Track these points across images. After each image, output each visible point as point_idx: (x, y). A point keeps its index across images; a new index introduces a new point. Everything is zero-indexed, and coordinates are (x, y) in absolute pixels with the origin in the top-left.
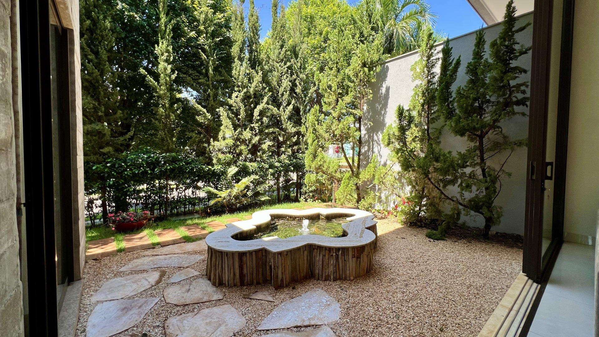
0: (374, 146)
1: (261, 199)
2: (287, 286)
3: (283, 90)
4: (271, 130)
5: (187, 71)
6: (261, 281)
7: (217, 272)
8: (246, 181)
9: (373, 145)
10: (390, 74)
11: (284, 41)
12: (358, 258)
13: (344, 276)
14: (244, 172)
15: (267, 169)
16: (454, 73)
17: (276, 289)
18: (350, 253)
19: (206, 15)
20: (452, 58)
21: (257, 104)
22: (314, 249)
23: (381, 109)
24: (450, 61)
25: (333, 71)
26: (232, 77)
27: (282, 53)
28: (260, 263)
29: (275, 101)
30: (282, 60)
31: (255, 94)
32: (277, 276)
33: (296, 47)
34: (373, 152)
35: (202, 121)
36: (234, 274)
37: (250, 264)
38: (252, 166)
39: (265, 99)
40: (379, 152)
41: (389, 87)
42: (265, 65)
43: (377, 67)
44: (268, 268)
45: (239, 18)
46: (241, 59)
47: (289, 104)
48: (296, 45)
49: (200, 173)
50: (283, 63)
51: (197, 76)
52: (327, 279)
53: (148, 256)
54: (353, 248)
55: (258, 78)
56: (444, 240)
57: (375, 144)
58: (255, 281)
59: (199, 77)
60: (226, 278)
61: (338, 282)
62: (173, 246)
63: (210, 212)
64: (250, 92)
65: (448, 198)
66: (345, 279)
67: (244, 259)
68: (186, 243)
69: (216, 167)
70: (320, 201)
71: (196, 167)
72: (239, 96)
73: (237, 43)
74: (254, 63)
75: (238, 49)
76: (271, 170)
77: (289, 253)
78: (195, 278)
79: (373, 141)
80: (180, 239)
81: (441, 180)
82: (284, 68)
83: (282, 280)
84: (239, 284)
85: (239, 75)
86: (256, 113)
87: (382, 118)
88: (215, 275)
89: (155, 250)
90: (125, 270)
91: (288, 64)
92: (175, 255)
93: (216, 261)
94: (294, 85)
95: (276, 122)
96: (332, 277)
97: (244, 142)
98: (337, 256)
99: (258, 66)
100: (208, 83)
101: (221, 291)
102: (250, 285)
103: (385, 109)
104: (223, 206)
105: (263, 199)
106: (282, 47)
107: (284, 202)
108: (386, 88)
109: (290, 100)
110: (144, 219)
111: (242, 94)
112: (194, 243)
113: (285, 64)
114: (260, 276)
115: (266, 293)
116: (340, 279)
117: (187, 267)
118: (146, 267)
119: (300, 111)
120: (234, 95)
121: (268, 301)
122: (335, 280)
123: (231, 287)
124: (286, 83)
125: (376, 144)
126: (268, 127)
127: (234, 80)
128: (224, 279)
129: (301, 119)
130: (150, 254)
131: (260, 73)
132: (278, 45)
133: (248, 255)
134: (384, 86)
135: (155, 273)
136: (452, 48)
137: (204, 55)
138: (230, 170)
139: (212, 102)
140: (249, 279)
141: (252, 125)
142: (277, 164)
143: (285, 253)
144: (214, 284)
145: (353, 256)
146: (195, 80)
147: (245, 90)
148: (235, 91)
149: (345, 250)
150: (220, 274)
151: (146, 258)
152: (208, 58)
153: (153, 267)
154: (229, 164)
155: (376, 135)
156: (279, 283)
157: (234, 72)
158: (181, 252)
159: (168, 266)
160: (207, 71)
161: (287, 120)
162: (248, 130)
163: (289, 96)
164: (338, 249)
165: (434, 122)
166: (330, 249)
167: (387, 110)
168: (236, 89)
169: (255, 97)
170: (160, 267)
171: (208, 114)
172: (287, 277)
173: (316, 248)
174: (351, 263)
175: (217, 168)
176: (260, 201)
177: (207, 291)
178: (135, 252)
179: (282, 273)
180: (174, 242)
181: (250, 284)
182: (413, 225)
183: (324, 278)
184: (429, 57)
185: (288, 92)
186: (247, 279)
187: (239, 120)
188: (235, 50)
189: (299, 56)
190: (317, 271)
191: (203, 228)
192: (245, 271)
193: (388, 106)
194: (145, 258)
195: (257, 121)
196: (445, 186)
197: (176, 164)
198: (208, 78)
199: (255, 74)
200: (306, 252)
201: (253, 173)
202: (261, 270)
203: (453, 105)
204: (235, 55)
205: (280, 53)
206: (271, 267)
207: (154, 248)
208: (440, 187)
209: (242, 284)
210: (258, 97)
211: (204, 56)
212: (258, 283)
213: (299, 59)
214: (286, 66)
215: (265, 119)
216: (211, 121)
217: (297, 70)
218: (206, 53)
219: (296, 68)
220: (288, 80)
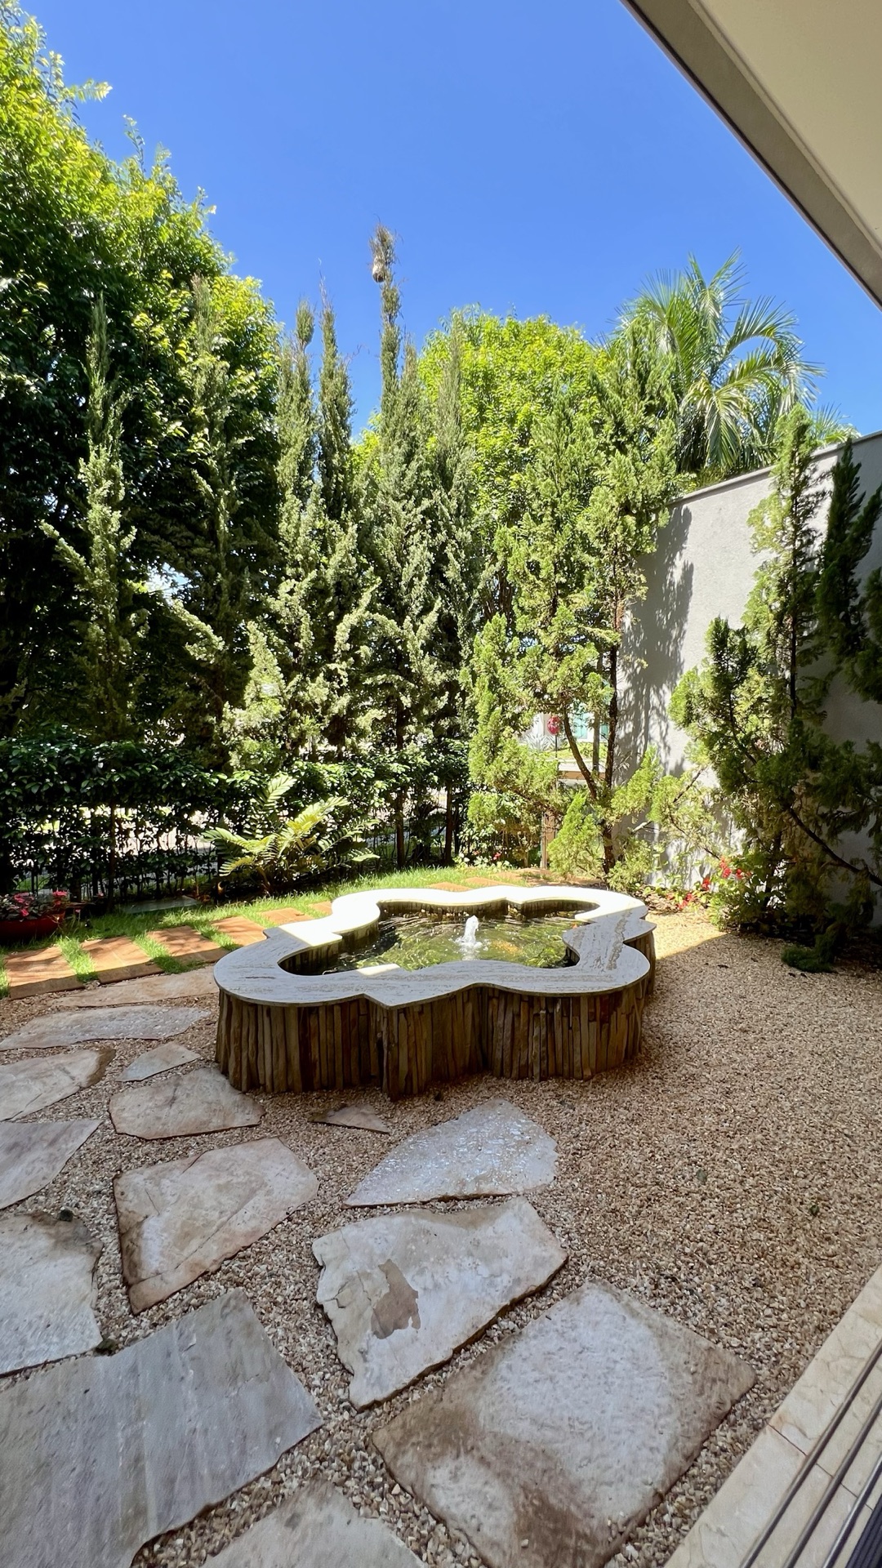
0: (651, 722)
1: (355, 859)
2: (422, 1092)
3: (411, 572)
4: (380, 678)
5: (162, 526)
6: (355, 1080)
7: (244, 1054)
8: (315, 812)
9: (647, 718)
10: (694, 532)
11: (413, 444)
12: (605, 1021)
13: (566, 1068)
14: (310, 788)
15: (370, 781)
16: (863, 534)
17: (394, 1100)
18: (584, 1009)
20: (859, 492)
21: (343, 610)
22: (490, 998)
23: (670, 625)
24: (855, 500)
25: (542, 527)
26: (277, 538)
27: (410, 474)
28: (354, 1032)
29: (392, 602)
30: (410, 493)
31: (338, 585)
32: (397, 1067)
33: (445, 459)
34: (648, 738)
35: (202, 657)
36: (288, 1061)
37: (327, 1035)
38: (329, 773)
39: (366, 599)
40: (663, 739)
41: (692, 565)
42: (365, 506)
43: (660, 514)
44: (373, 1046)
45: (296, 383)
46: (302, 493)
47: (427, 609)
48: (446, 452)
49: (198, 792)
50: (411, 502)
51: (187, 538)
52: (524, 1074)
53: (68, 1008)
54: (593, 997)
55: (346, 541)
56: (830, 972)
57: (654, 717)
58: (340, 1080)
59: (193, 540)
60: (266, 1069)
61: (553, 1084)
62: (131, 982)
63: (223, 892)
64: (324, 580)
65: (842, 863)
66: (570, 1076)
67: (313, 1022)
68: (163, 977)
69: (237, 776)
70: (507, 863)
71: (186, 776)
72: (296, 589)
73: (292, 450)
74: (337, 502)
75: (294, 465)
76: (380, 784)
77: (427, 1010)
78: (188, 1068)
79: (647, 707)
80: (148, 964)
81: (823, 816)
82: (415, 516)
83: (409, 1077)
84: (299, 1085)
85: (297, 534)
86: (342, 633)
87: (671, 648)
88: (239, 1063)
89: (85, 992)
90: (12, 1046)
91: (426, 503)
92: (136, 1008)
93: (241, 1026)
94: (441, 559)
95: (394, 658)
96: (536, 1070)
97: (309, 708)
98: (550, 1017)
99: (347, 510)
100: (215, 556)
101: (255, 1103)
102: (327, 1088)
103: (681, 626)
104: (256, 876)
105: (359, 859)
106: (409, 457)
107: (415, 867)
108: (684, 569)
109: (430, 598)
110: (56, 913)
111: (305, 584)
112: (183, 975)
113: (418, 503)
114: (354, 1066)
115: (368, 1109)
116: (558, 1075)
117: (168, 1040)
118: (63, 1039)
119: (456, 629)
120: (284, 587)
121: (373, 1131)
122: (544, 1077)
123: (280, 1093)
124: (420, 554)
125: (656, 717)
126: (372, 669)
127: (284, 548)
128: (261, 1072)
129: (461, 648)
130: (72, 1004)
131: (353, 529)
132: (399, 452)
133: (322, 1012)
134: (679, 562)
135: (87, 1053)
136: (859, 466)
137: (204, 482)
138: (274, 783)
139: (228, 606)
140: (324, 1072)
141: (332, 666)
142: (396, 768)
143: (417, 1009)
144: (236, 1085)
145: (592, 1018)
146: (184, 548)
147: (313, 574)
148: (287, 577)
149: (570, 1001)
150: (252, 1059)
151: (65, 1014)
152: (214, 492)
153: (81, 1038)
154: (271, 769)
155: (657, 692)
156: (402, 1083)
157: (283, 526)
158: (151, 999)
159: (120, 1036)
160: (214, 523)
161: (421, 652)
162: (320, 678)
163: (427, 587)
164: (552, 1000)
165: (809, 662)
166: (531, 999)
167: (686, 627)
168: (289, 571)
169: (338, 593)
170: (98, 1040)
171: (216, 639)
172: (423, 1070)
173: (497, 994)
174: (587, 1035)
175: (242, 777)
176: (351, 863)
177: (218, 1102)
178: (36, 999)
179: (409, 1060)
180: (133, 973)
181: (328, 1086)
182: (750, 932)
183: (515, 1072)
184: (798, 488)
185: (425, 578)
186: (321, 1073)
187: (296, 652)
188: (286, 468)
189: (455, 482)
190: (498, 1055)
191: (207, 937)
192: (315, 1053)
193: (689, 617)
194: (60, 1014)
195: (344, 658)
196: (833, 833)
197: (136, 768)
198: (217, 542)
199: (340, 532)
200: (470, 1007)
201: (333, 790)
202: (354, 1053)
203: (858, 618)
204: (287, 481)
205: (404, 475)
206: (380, 1043)
207: (83, 988)
208: (820, 833)
209: (308, 1086)
210: (345, 593)
211: (205, 486)
212: (348, 1084)
213: (453, 489)
214: (419, 509)
215: (365, 651)
216: (224, 656)
217: (448, 520)
218: (211, 479)
219: (447, 515)
220: (424, 544)
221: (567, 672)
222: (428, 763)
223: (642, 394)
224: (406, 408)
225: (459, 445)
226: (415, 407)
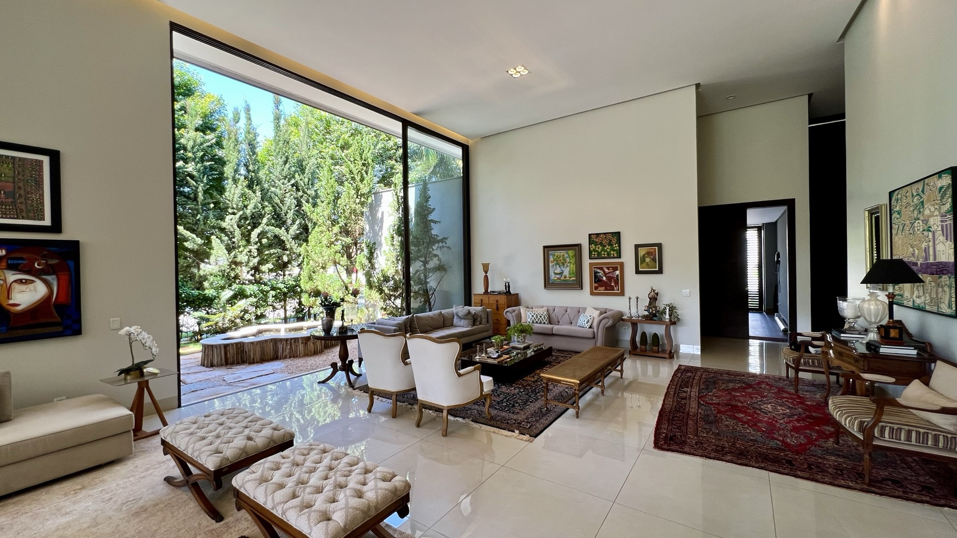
2: (257, 362)
3: (286, 208)
4: (272, 251)
6: (240, 362)
8: (243, 304)
10: (383, 202)
11: (287, 158)
12: (306, 344)
13: (296, 355)
14: (240, 295)
15: (267, 292)
17: (249, 364)
18: (300, 341)
19: (195, 141)
21: (255, 226)
22: (277, 341)
25: (324, 204)
26: (225, 198)
27: (285, 169)
28: (240, 350)
29: (279, 220)
30: (286, 177)
31: (251, 216)
32: (250, 356)
33: (302, 162)
35: (191, 246)
36: (221, 358)
37: (232, 352)
38: (250, 289)
39: (265, 220)
41: (383, 212)
42: (265, 183)
44: (244, 354)
45: (233, 139)
46: (235, 181)
47: (294, 222)
48: (303, 159)
49: (189, 298)
52: (285, 357)
54: (302, 338)
55: (256, 198)
58: (236, 362)
59: (187, 202)
60: (215, 362)
61: (292, 359)
64: (246, 214)
66: (297, 357)
67: (228, 348)
69: (207, 292)
71: (184, 292)
72: (234, 218)
73: (231, 163)
74: (252, 183)
75: (232, 170)
76: (273, 293)
77: (260, 344)
82: (288, 186)
83: (253, 359)
84: (224, 364)
85: (233, 198)
86: (254, 235)
88: (208, 361)
91: (293, 181)
93: (208, 352)
95: (279, 242)
96: (288, 356)
98: (291, 343)
99: (257, 185)
100: (197, 207)
101: (212, 369)
102: (232, 364)
106: (285, 163)
109: (295, 218)
111: (237, 216)
113: (289, 181)
114: (240, 358)
115: (242, 366)
116: (294, 357)
119: (308, 229)
120: (228, 218)
121: (241, 369)
122: (290, 357)
123: (219, 366)
124: (290, 201)
126: (270, 246)
127: (227, 202)
131: (259, 194)
132: (281, 161)
133: (230, 346)
138: (223, 293)
139: (203, 227)
140: (231, 360)
141: (249, 247)
142: (281, 286)
143: (256, 343)
144: (207, 367)
145: (302, 343)
146: (183, 205)
147: (241, 213)
148: (229, 214)
149: (296, 340)
150: (212, 359)
152: (197, 184)
154: (223, 288)
156: (252, 361)
157: (227, 194)
160: (196, 196)
161: (291, 240)
162: (245, 252)
163: (294, 214)
164: (291, 339)
166: (287, 340)
168: (230, 211)
169: (252, 218)
171: (197, 239)
172: (258, 358)
173: (279, 340)
174: (301, 347)
175: (210, 292)
179: (254, 356)
183: (283, 358)
185: (293, 210)
187: (234, 242)
188: (228, 170)
189: (306, 172)
190: (280, 354)
192: (229, 356)
195: (256, 243)
198: (197, 202)
199: (253, 195)
200: (271, 343)
201: (251, 296)
202: (240, 355)
204: (229, 176)
205: (283, 170)
206: (246, 352)
209: (226, 364)
210: (255, 219)
211: (192, 182)
212: (238, 363)
213: (306, 174)
214: (290, 184)
215: (264, 241)
216: (201, 245)
217: (303, 187)
218: (195, 179)
219: (303, 185)
220: (292, 197)
221: (329, 253)
224: (284, 144)
225: (309, 157)
226: (288, 143)
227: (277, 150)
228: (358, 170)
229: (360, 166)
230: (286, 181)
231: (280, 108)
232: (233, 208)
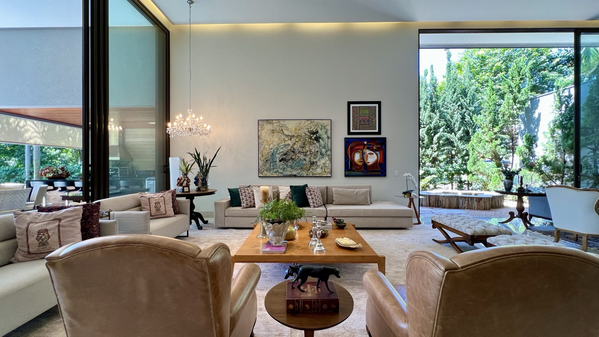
2: (447, 208)
3: (455, 121)
4: (446, 148)
10: (540, 104)
11: (455, 89)
12: (479, 202)
15: (443, 172)
17: (442, 208)
18: (475, 199)
21: (436, 133)
22: (458, 197)
23: (535, 128)
27: (454, 97)
28: (437, 200)
29: (450, 128)
30: (454, 101)
31: (434, 128)
32: (443, 204)
33: (465, 90)
36: (427, 203)
37: (432, 200)
38: (433, 170)
39: (441, 130)
41: (541, 113)
42: (441, 108)
44: (439, 202)
46: (425, 109)
47: (459, 130)
48: (466, 88)
52: (464, 208)
60: (424, 204)
64: (431, 127)
66: (472, 209)
67: (431, 197)
73: (423, 100)
74: (434, 108)
75: (424, 103)
76: (445, 173)
77: (448, 197)
82: (456, 107)
85: (424, 118)
86: (435, 139)
91: (459, 103)
94: (464, 116)
95: (449, 142)
96: (466, 207)
97: (427, 156)
99: (436, 110)
103: (538, 128)
106: (454, 92)
108: (538, 114)
109: (460, 126)
111: (426, 129)
114: (437, 204)
115: (439, 208)
116: (470, 209)
119: (469, 133)
122: (467, 209)
123: (426, 207)
124: (457, 116)
126: (444, 145)
129: (471, 138)
131: (438, 114)
132: (451, 92)
134: (536, 112)
141: (432, 146)
142: (451, 169)
147: (428, 126)
148: (422, 128)
157: (421, 117)
161: (458, 140)
162: (430, 149)
163: (460, 124)
174: (475, 204)
179: (445, 204)
185: (459, 122)
186: (432, 204)
187: (424, 144)
190: (460, 206)
192: (431, 202)
195: (436, 144)
199: (435, 115)
201: (433, 174)
202: (437, 202)
205: (453, 97)
209: (430, 206)
210: (436, 129)
212: (436, 207)
213: (468, 97)
214: (457, 105)
215: (441, 142)
217: (466, 106)
219: (466, 104)
220: (459, 113)
221: (491, 146)
222: (460, 168)
223: (519, 75)
224: (453, 81)
225: (470, 85)
226: (456, 80)
227: (449, 86)
228: (516, 84)
229: (518, 81)
230: (455, 104)
231: (451, 59)
232: (424, 125)
